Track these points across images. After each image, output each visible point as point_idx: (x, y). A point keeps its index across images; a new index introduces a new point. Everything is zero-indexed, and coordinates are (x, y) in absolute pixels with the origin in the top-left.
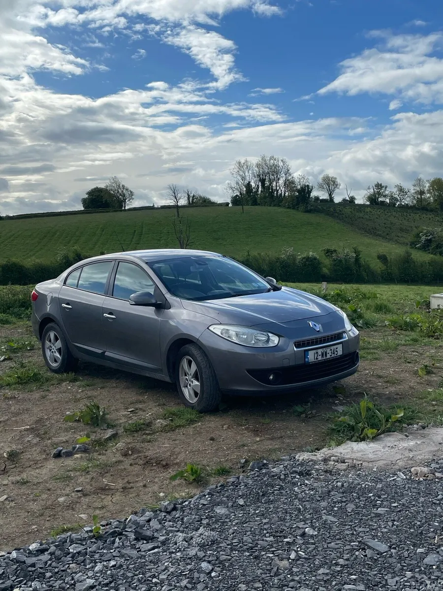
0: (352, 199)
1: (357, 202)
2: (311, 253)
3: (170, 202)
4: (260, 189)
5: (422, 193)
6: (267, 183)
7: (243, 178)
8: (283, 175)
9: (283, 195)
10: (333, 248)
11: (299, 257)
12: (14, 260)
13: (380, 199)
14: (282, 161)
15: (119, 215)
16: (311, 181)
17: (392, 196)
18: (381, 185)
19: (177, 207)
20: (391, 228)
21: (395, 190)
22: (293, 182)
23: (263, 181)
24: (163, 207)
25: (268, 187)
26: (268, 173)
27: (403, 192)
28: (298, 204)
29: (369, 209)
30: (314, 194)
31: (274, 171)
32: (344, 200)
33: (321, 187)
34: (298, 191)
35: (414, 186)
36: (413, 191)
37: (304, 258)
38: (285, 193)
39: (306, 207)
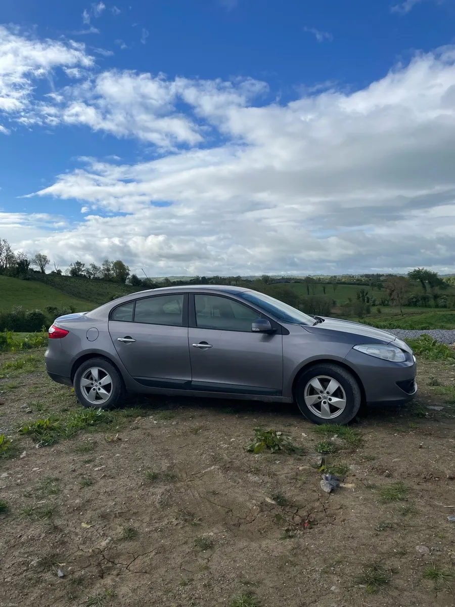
0: (59, 272)
1: (62, 274)
2: (37, 310)
5: (108, 270)
8: (5, 251)
9: (4, 266)
10: (54, 307)
11: (27, 313)
13: (80, 273)
14: (4, 240)
16: (29, 257)
17: (88, 271)
18: (80, 263)
20: (91, 293)
21: (90, 267)
22: (13, 257)
27: (96, 269)
28: (18, 273)
29: (73, 280)
30: (30, 267)
32: (53, 272)
33: (34, 262)
34: (18, 264)
35: (103, 265)
36: (102, 268)
37: (31, 314)
38: (6, 265)
39: (26, 276)
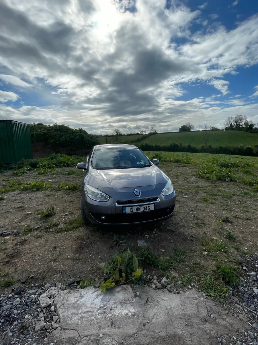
2: (250, 146)
3: (204, 129)
4: (235, 125)
6: (238, 123)
7: (230, 122)
8: (244, 120)
11: (245, 147)
12: (158, 144)
14: (244, 116)
15: (188, 133)
16: (254, 123)
19: (206, 131)
22: (247, 123)
23: (236, 123)
24: (202, 131)
25: (238, 124)
26: (239, 120)
28: (248, 130)
30: (255, 127)
31: (241, 119)
34: (249, 126)
37: (247, 148)
38: (244, 126)
39: (251, 131)
